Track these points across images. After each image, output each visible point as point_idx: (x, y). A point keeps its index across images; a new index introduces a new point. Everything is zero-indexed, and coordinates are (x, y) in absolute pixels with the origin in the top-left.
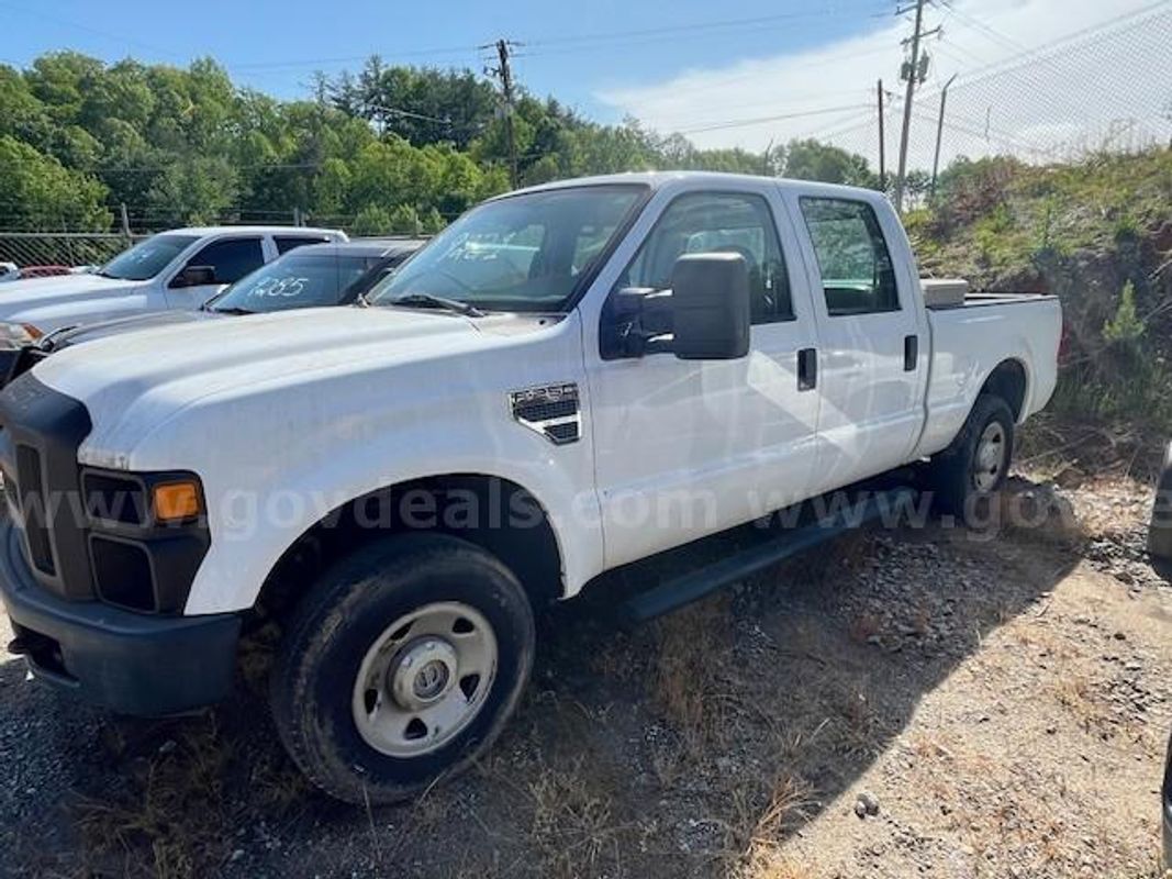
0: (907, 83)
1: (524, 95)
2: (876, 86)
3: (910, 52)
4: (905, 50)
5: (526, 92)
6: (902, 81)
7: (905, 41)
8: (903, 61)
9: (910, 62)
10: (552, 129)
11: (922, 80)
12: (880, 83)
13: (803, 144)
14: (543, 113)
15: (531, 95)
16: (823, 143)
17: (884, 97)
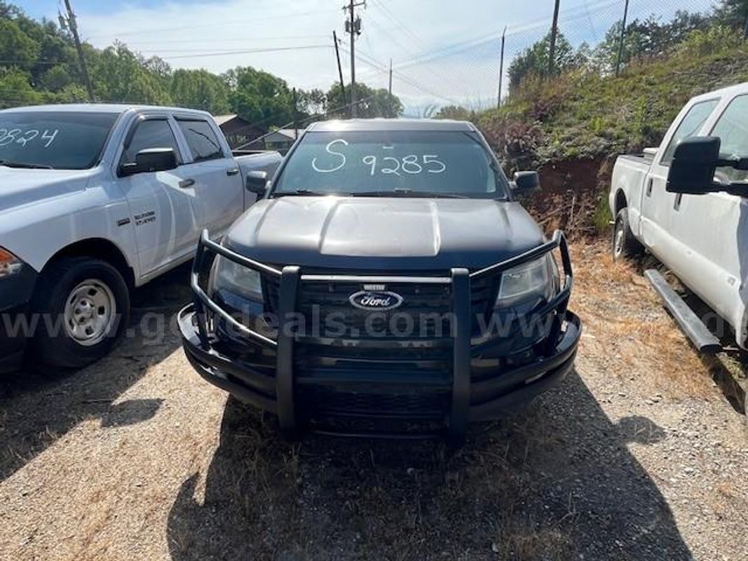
0: (350, 35)
1: (19, 15)
2: (332, 34)
3: (349, 15)
4: (345, 13)
5: (20, 12)
6: (347, 33)
7: (344, 8)
8: (346, 20)
9: (350, 21)
10: (57, 45)
11: (359, 34)
12: (334, 33)
13: (245, 69)
14: (44, 32)
15: (26, 16)
16: (258, 70)
17: (338, 42)
